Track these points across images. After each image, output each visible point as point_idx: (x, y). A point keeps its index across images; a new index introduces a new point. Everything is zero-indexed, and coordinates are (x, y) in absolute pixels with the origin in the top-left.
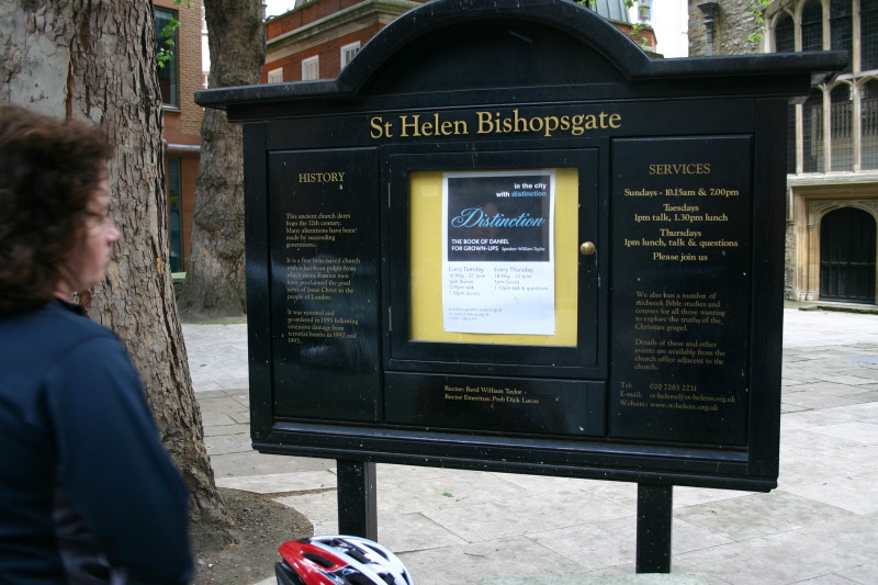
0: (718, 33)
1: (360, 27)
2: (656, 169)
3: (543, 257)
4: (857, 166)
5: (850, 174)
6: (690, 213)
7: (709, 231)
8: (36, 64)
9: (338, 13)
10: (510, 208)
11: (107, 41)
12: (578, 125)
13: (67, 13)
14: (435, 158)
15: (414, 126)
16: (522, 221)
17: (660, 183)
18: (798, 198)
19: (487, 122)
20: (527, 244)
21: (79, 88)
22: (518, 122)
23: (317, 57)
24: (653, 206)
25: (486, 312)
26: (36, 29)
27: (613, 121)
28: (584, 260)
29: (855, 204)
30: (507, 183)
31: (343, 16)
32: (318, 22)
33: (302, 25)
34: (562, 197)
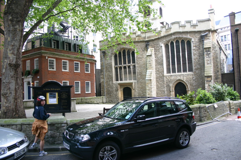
0: (105, 57)
1: (39, 56)
2: (63, 92)
3: (56, 98)
4: (128, 80)
5: (127, 81)
6: (65, 95)
7: (66, 96)
8: (12, 82)
9: (34, 53)
10: (53, 95)
11: (19, 80)
12: (58, 89)
13: (15, 78)
14: (48, 92)
15: (47, 89)
16: (54, 96)
17: (63, 93)
18: (119, 85)
19: (52, 89)
20: (55, 97)
21: (16, 84)
22: (54, 89)
23: (29, 60)
24: (62, 95)
25: (52, 102)
26: (12, 79)
27: (60, 89)
28: (58, 98)
29: (128, 86)
30: (53, 93)
31: (35, 54)
32: (30, 54)
33: (26, 54)
34: (57, 94)
